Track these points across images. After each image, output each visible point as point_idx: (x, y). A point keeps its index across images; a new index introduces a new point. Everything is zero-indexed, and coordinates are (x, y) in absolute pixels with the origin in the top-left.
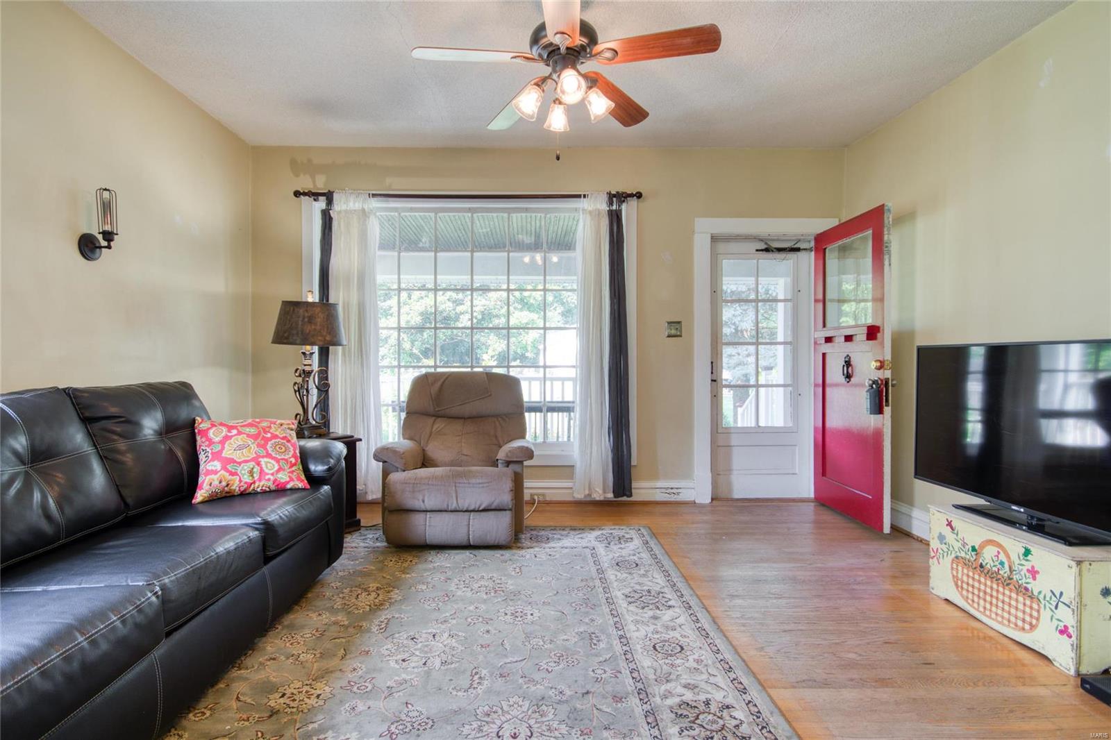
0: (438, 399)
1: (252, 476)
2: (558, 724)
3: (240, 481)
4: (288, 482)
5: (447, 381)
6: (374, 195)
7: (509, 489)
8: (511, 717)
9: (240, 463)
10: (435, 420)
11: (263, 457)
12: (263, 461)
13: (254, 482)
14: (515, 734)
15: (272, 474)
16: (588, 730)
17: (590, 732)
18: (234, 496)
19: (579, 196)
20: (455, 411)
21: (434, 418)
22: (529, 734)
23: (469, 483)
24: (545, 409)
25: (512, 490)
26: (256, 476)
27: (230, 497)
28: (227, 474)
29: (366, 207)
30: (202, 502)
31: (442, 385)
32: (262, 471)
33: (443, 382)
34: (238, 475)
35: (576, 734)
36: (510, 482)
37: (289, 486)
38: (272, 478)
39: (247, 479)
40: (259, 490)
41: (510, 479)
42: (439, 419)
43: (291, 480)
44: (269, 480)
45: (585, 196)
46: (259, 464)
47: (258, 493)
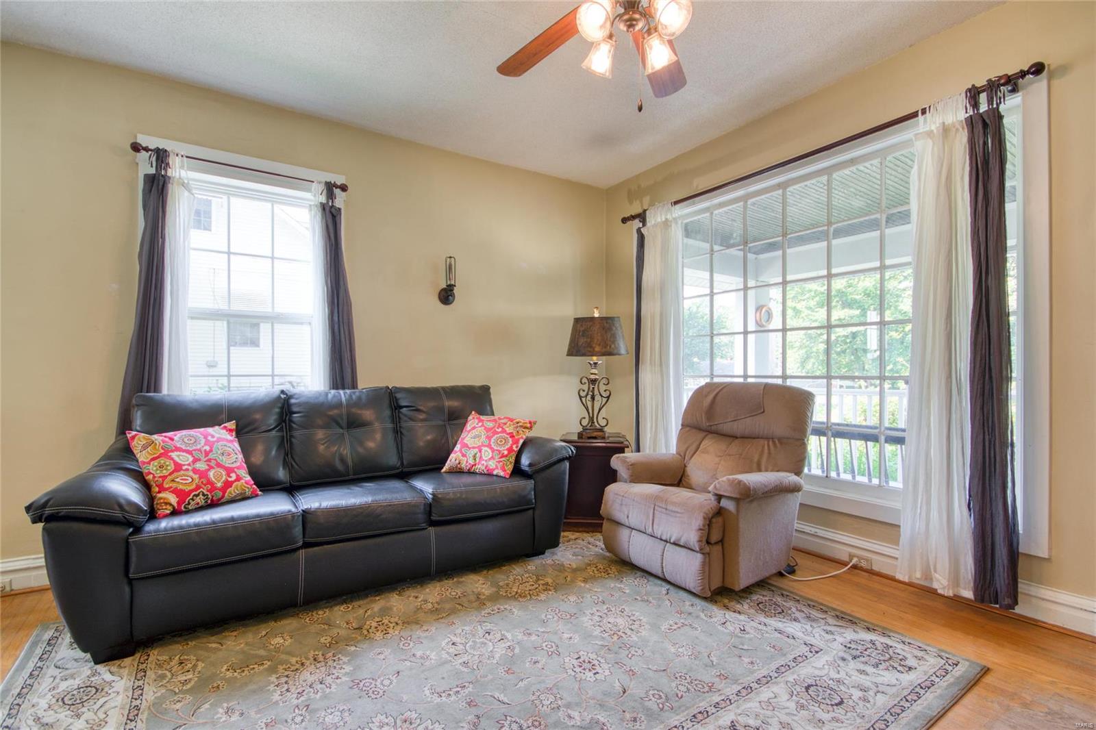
0: (710, 411)
1: (475, 459)
3: (467, 462)
4: (494, 470)
5: (720, 393)
6: (676, 203)
7: (698, 528)
9: (470, 448)
10: (706, 435)
11: (485, 446)
12: (484, 449)
13: (475, 465)
15: (486, 461)
18: (463, 472)
19: (914, 115)
20: (727, 428)
21: (705, 434)
23: (666, 509)
24: (882, 438)
25: (701, 529)
26: (477, 460)
27: (460, 472)
28: (460, 455)
29: (669, 217)
30: (445, 472)
31: (715, 398)
32: (481, 457)
33: (717, 395)
34: (466, 457)
36: (702, 518)
37: (495, 473)
38: (485, 464)
39: (471, 461)
40: (477, 471)
41: (702, 514)
42: (710, 436)
43: (497, 468)
44: (483, 464)
45: (924, 112)
46: (480, 451)
47: (477, 473)
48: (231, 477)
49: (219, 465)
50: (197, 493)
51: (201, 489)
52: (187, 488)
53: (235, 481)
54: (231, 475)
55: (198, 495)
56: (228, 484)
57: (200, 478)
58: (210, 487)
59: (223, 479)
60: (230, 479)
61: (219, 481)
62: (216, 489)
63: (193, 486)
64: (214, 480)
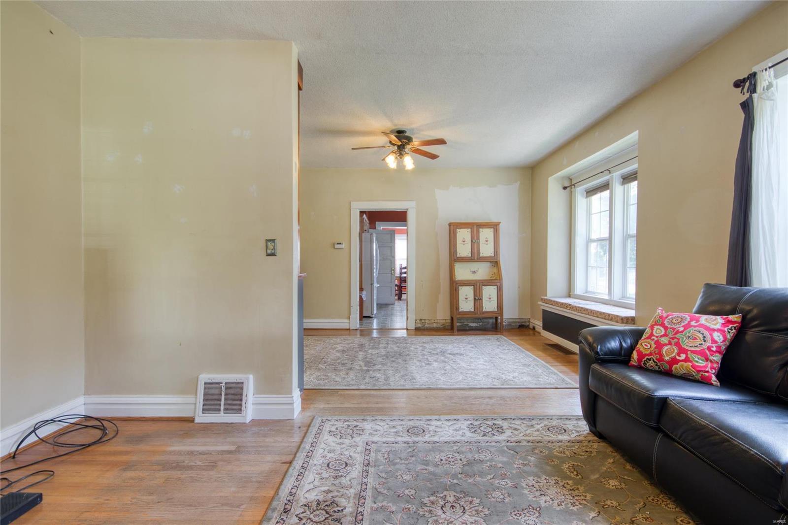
2: (425, 514)
8: (459, 519)
14: (453, 508)
16: (405, 510)
17: (403, 510)
22: (444, 508)
35: (413, 508)
48: (680, 356)
49: (678, 344)
50: (649, 358)
51: (652, 356)
52: (645, 352)
53: (682, 361)
54: (682, 355)
55: (650, 360)
56: (674, 361)
57: (656, 348)
58: (659, 357)
59: (672, 355)
60: (678, 358)
61: (667, 356)
62: (663, 360)
63: (648, 352)
64: (664, 353)
